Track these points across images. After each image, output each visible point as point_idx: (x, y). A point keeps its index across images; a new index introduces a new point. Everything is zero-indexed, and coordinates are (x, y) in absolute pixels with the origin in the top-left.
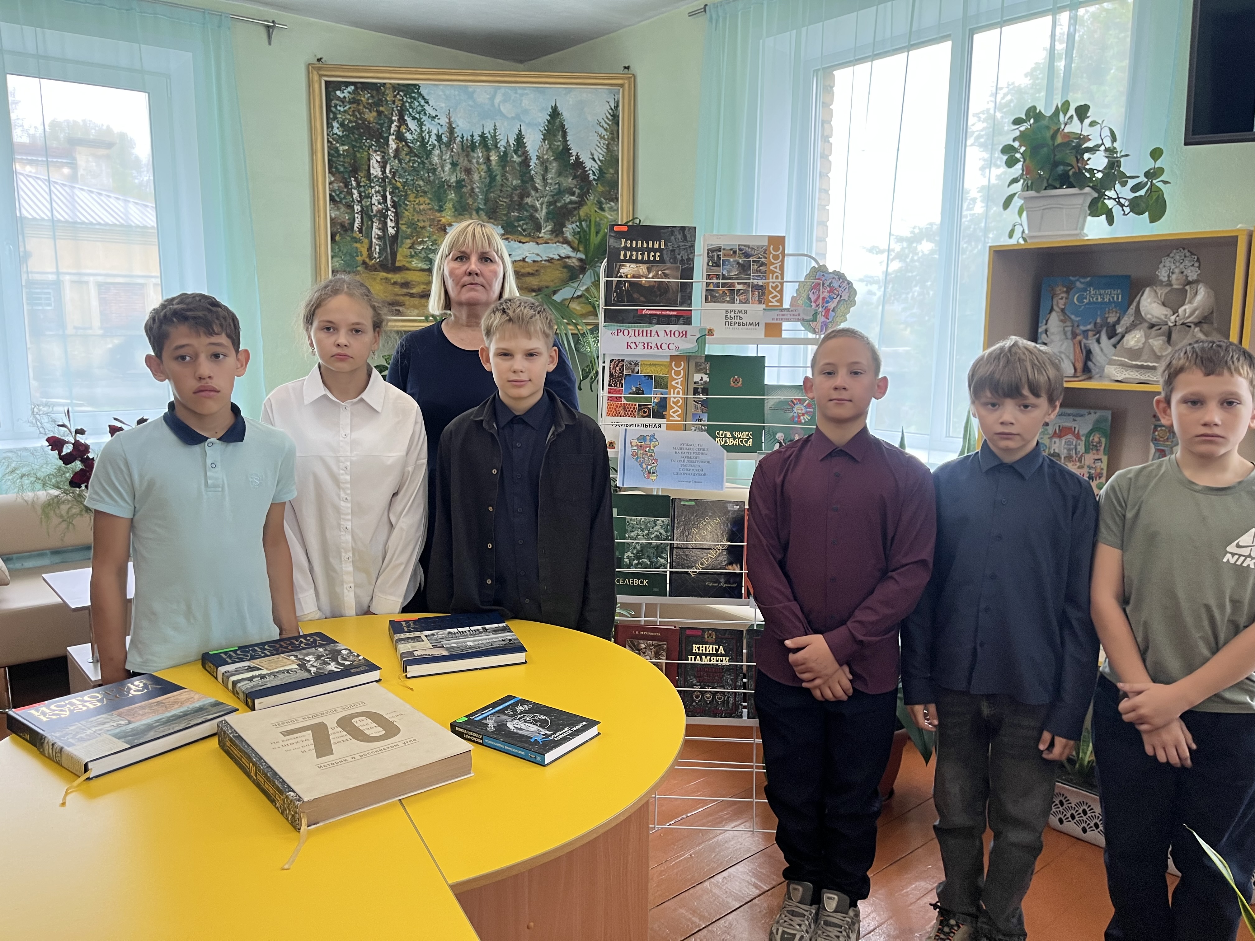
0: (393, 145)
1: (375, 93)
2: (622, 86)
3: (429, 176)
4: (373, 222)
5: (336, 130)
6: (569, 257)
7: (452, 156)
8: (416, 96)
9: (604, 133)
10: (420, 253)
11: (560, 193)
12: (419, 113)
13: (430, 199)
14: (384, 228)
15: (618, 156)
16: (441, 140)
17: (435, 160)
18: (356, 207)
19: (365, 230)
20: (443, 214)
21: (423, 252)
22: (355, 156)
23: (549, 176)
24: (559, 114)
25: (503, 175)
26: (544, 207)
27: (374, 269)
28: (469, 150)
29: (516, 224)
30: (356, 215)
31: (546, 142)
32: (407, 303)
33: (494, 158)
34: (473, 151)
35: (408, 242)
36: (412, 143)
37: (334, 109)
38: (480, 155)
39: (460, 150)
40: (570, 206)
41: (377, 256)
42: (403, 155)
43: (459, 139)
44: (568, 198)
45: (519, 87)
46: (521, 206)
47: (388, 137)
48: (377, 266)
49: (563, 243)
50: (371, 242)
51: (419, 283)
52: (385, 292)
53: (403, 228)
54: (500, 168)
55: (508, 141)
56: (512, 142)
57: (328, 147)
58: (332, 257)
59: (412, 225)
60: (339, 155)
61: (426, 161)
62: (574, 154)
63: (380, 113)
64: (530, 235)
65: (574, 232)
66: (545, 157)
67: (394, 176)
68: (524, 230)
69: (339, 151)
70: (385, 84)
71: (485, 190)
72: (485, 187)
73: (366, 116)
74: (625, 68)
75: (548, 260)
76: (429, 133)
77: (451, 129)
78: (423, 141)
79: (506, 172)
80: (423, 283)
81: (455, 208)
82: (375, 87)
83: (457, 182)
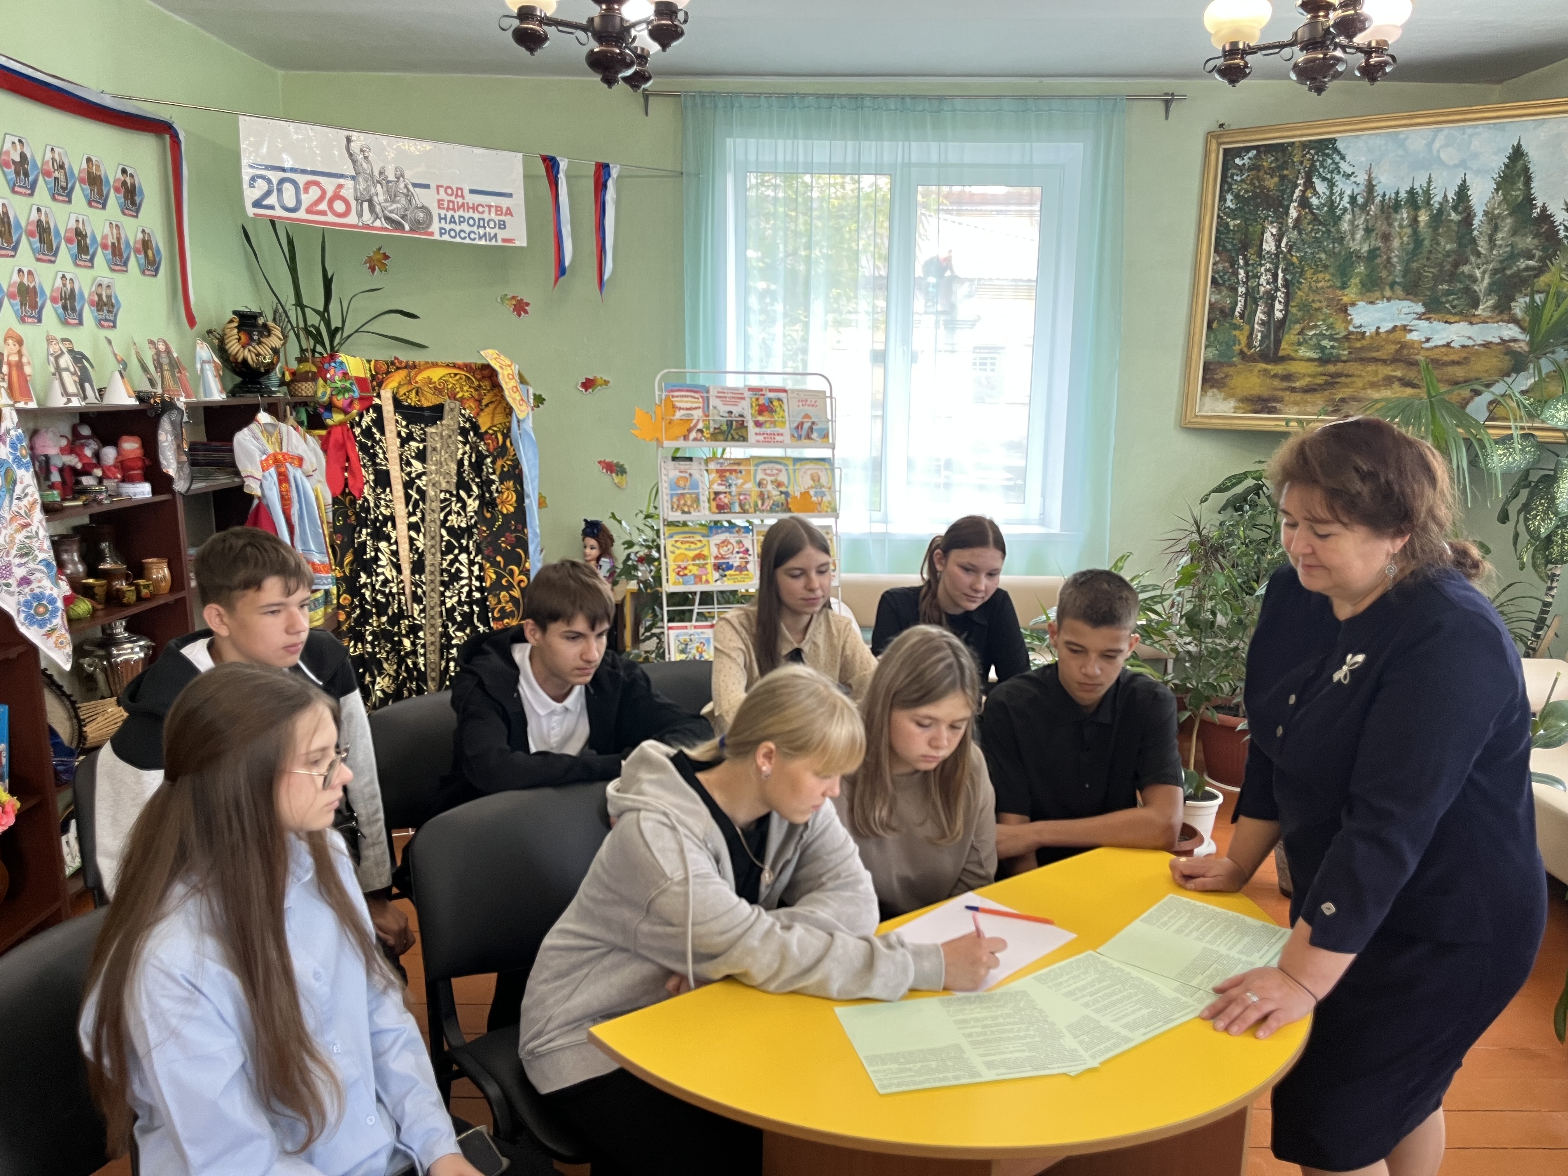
0: (1293, 213)
1: (1280, 155)
3: (1334, 247)
4: (1258, 305)
5: (1229, 204)
6: (1515, 340)
7: (1366, 221)
8: (1330, 152)
10: (1310, 339)
11: (1513, 257)
12: (1332, 172)
13: (1333, 275)
14: (1270, 312)
16: (1356, 202)
17: (1345, 226)
18: (1240, 289)
19: (1248, 316)
20: (1346, 292)
21: (1314, 338)
22: (1247, 230)
23: (1500, 235)
24: (1522, 154)
25: (1435, 241)
26: (1487, 276)
27: (1253, 359)
28: (1391, 210)
29: (1444, 300)
30: (1239, 298)
31: (1500, 192)
32: (1287, 398)
33: (1423, 217)
35: (1298, 327)
36: (1318, 208)
37: (1229, 180)
38: (1405, 215)
39: (1378, 212)
41: (1257, 344)
42: (1304, 224)
44: (1523, 264)
45: (1469, 127)
46: (1453, 276)
47: (1289, 206)
48: (1257, 356)
49: (1509, 322)
50: (1253, 328)
51: (1304, 376)
52: (1261, 386)
53: (1294, 310)
54: (1431, 230)
55: (1445, 196)
56: (1451, 196)
57: (1218, 223)
58: (1206, 347)
59: (1305, 307)
60: (1229, 231)
61: (1332, 230)
62: (1540, 204)
63: (1283, 178)
64: (1461, 313)
65: (1528, 307)
66: (1496, 212)
68: (1454, 307)
69: (1228, 226)
70: (1293, 143)
71: (1406, 259)
72: (1407, 254)
73: (1266, 183)
75: (1483, 345)
76: (1341, 195)
77: (1370, 187)
78: (1331, 205)
79: (1438, 235)
80: (1309, 376)
81: (1363, 284)
82: (1281, 149)
83: (1370, 252)
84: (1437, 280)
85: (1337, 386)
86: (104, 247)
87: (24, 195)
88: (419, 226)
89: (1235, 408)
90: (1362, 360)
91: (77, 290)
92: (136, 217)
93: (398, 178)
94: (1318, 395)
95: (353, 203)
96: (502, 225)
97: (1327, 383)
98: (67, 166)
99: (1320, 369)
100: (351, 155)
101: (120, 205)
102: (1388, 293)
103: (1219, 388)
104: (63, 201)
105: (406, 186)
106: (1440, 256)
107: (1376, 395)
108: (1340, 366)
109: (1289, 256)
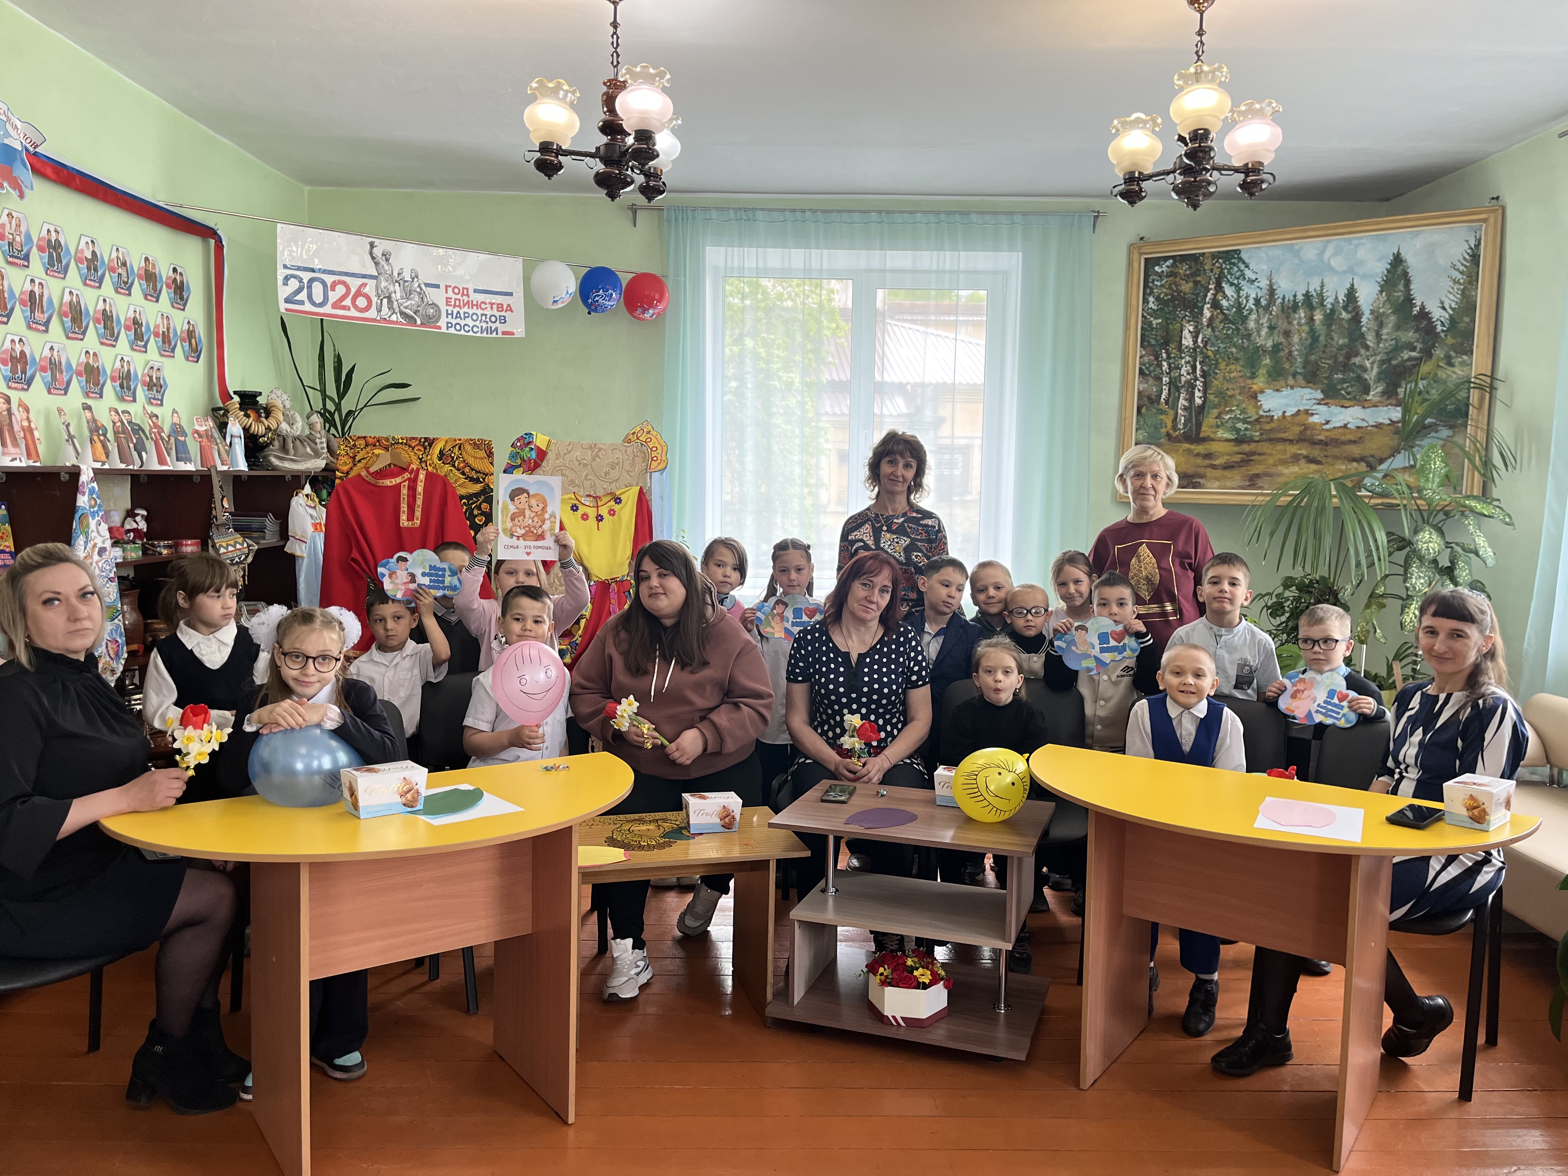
0: (1207, 313)
1: (1192, 264)
2: (1485, 221)
3: (1243, 342)
4: (1180, 393)
5: (1151, 305)
7: (1270, 320)
8: (1236, 261)
9: (1459, 276)
10: (1226, 422)
11: (1397, 349)
12: (1238, 278)
13: (1243, 366)
14: (1191, 398)
15: (1476, 302)
16: (1260, 303)
17: (1252, 325)
18: (1164, 379)
19: (1172, 402)
20: (1255, 381)
21: (1230, 422)
22: (1168, 328)
23: (1385, 331)
24: (1402, 261)
25: (1329, 335)
26: (1375, 366)
27: (1178, 440)
28: (1290, 311)
29: (1339, 387)
30: (1164, 387)
31: (1384, 294)
32: (1209, 475)
33: (1318, 316)
35: (1215, 412)
36: (1228, 310)
37: (1151, 285)
38: (1303, 315)
39: (1280, 313)
40: (1409, 363)
41: (1181, 427)
42: (1217, 322)
44: (1406, 355)
46: (1346, 367)
47: (1202, 307)
48: (1180, 437)
50: (1177, 413)
51: (1223, 454)
52: (1186, 464)
53: (1212, 397)
54: (1325, 327)
55: (1336, 298)
56: (1341, 297)
57: (1142, 322)
58: (1137, 430)
59: (1220, 394)
60: (1152, 329)
61: (1241, 327)
62: (1419, 303)
63: (1196, 283)
64: (1354, 398)
66: (1381, 311)
68: (1348, 393)
69: (1152, 325)
70: (1204, 253)
71: (1305, 352)
72: (1305, 349)
73: (1183, 288)
74: (1493, 198)
75: (1376, 426)
76: (1247, 297)
77: (1272, 291)
78: (1239, 307)
79: (1332, 331)
80: (1227, 454)
81: (1269, 374)
82: (1194, 258)
83: (1274, 346)
84: (1333, 370)
85: (1251, 463)
86: (157, 335)
87: (94, 287)
88: (431, 320)
90: (1271, 440)
91: (132, 372)
92: (184, 310)
93: (413, 279)
94: (1236, 472)
95: (375, 299)
96: (504, 321)
97: (1242, 461)
98: (128, 265)
99: (1236, 449)
100: (373, 258)
101: (170, 299)
102: (1291, 381)
104: (124, 294)
105: (419, 286)
106: (1334, 349)
107: (1285, 471)
108: (1252, 447)
109: (1205, 350)
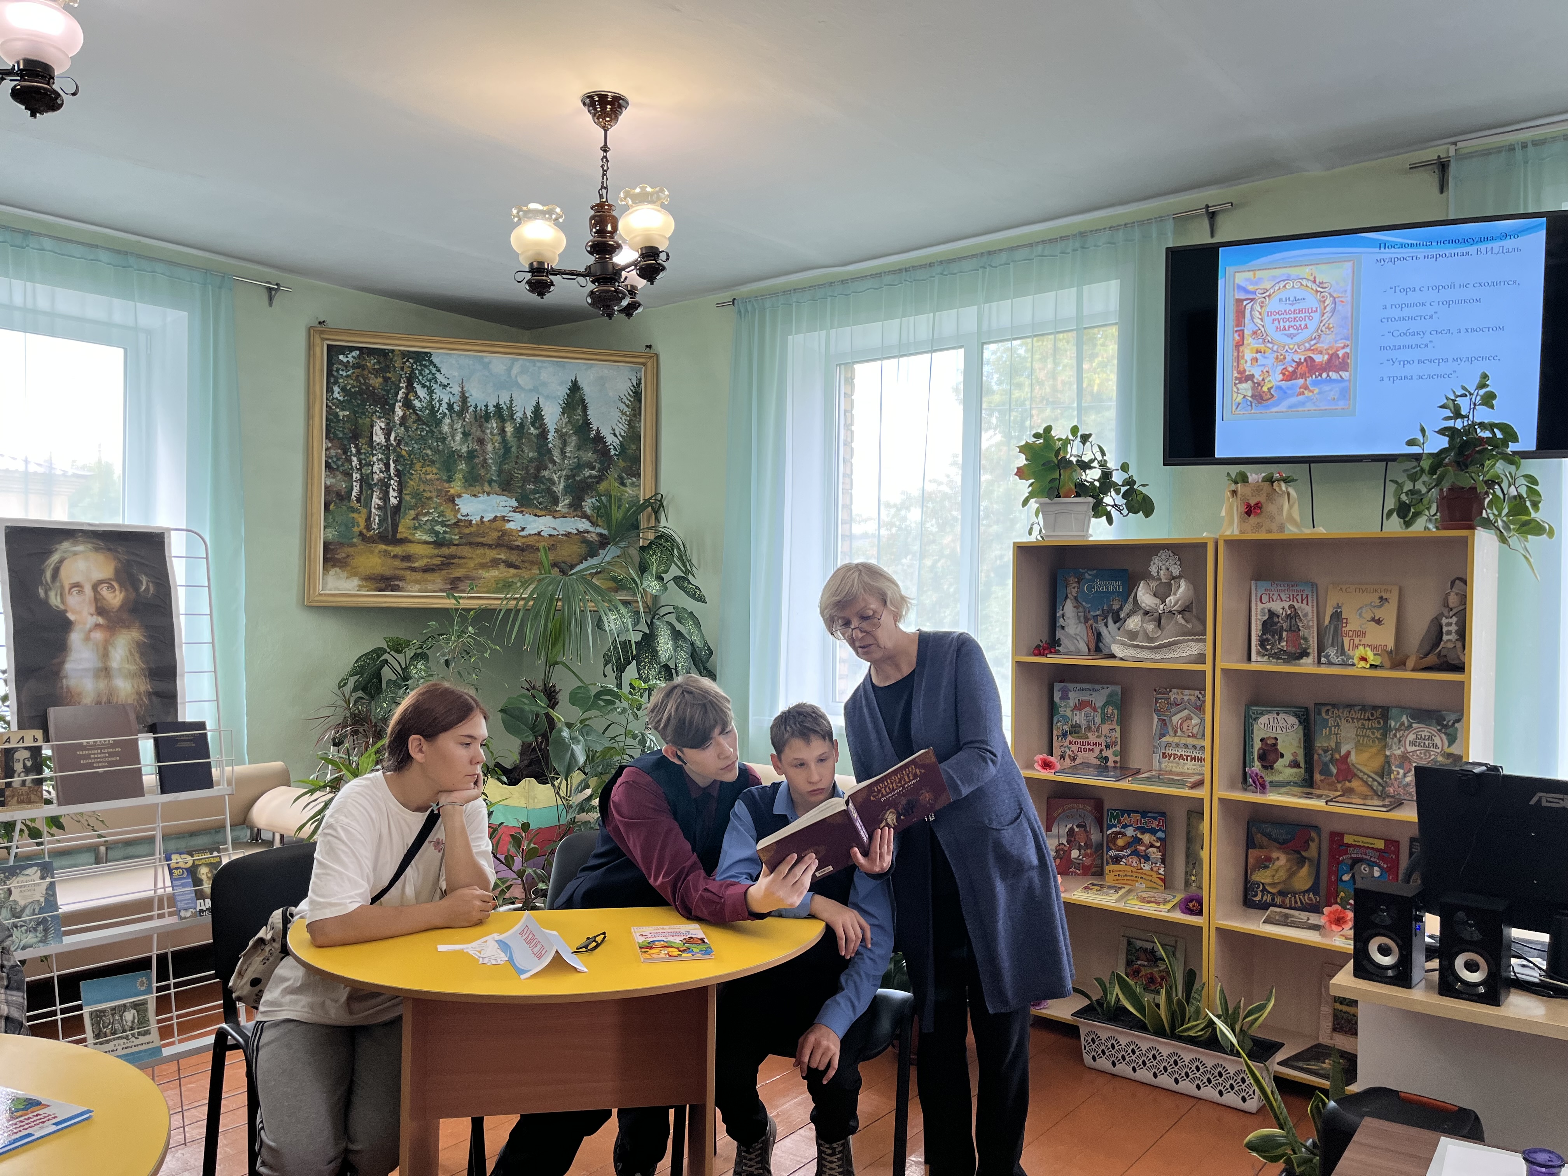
0: (399, 412)
1: (382, 359)
2: (644, 364)
3: (438, 445)
4: (373, 491)
5: (336, 395)
6: (588, 532)
7: (463, 426)
8: (427, 364)
9: (626, 409)
10: (424, 524)
11: (579, 467)
12: (430, 381)
13: (439, 469)
14: (385, 497)
15: (640, 432)
16: (453, 409)
17: (446, 428)
18: (354, 475)
19: (364, 500)
20: (452, 484)
21: (428, 524)
22: (356, 422)
23: (568, 449)
24: (579, 388)
25: (519, 447)
26: (562, 480)
27: (371, 540)
28: (483, 420)
29: (532, 497)
30: (355, 484)
31: (566, 415)
32: (408, 577)
33: (509, 429)
34: (487, 422)
35: (412, 513)
36: (421, 411)
37: (335, 374)
38: (495, 425)
39: (473, 420)
40: (589, 480)
41: (376, 527)
42: (410, 422)
43: (472, 409)
44: (587, 472)
45: (538, 361)
46: (537, 478)
47: (394, 405)
48: (376, 538)
49: (582, 518)
50: (371, 512)
51: (422, 557)
52: (383, 566)
53: (408, 498)
54: (516, 440)
55: (525, 413)
56: (529, 413)
57: (327, 412)
58: (325, 528)
59: (416, 495)
60: (339, 421)
61: (435, 430)
62: (595, 428)
63: (386, 380)
64: (546, 508)
65: (594, 506)
66: (564, 430)
67: (399, 444)
68: (540, 503)
69: (338, 416)
70: (393, 351)
71: (498, 461)
72: (499, 457)
73: (371, 382)
74: (647, 346)
75: (565, 535)
76: (440, 401)
77: (464, 398)
78: (432, 409)
79: (522, 444)
80: (427, 557)
81: (466, 479)
82: (383, 354)
83: (469, 452)
84: (525, 480)
85: (452, 566)
89: (360, 586)
90: (470, 544)
94: (437, 575)
97: (443, 564)
99: (436, 552)
102: (487, 488)
103: (340, 568)
107: (486, 575)
108: (453, 549)
109: (398, 449)
